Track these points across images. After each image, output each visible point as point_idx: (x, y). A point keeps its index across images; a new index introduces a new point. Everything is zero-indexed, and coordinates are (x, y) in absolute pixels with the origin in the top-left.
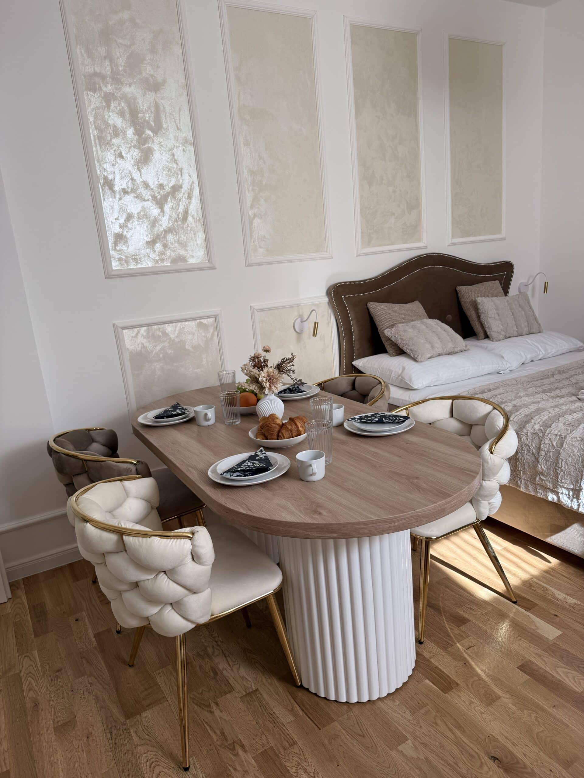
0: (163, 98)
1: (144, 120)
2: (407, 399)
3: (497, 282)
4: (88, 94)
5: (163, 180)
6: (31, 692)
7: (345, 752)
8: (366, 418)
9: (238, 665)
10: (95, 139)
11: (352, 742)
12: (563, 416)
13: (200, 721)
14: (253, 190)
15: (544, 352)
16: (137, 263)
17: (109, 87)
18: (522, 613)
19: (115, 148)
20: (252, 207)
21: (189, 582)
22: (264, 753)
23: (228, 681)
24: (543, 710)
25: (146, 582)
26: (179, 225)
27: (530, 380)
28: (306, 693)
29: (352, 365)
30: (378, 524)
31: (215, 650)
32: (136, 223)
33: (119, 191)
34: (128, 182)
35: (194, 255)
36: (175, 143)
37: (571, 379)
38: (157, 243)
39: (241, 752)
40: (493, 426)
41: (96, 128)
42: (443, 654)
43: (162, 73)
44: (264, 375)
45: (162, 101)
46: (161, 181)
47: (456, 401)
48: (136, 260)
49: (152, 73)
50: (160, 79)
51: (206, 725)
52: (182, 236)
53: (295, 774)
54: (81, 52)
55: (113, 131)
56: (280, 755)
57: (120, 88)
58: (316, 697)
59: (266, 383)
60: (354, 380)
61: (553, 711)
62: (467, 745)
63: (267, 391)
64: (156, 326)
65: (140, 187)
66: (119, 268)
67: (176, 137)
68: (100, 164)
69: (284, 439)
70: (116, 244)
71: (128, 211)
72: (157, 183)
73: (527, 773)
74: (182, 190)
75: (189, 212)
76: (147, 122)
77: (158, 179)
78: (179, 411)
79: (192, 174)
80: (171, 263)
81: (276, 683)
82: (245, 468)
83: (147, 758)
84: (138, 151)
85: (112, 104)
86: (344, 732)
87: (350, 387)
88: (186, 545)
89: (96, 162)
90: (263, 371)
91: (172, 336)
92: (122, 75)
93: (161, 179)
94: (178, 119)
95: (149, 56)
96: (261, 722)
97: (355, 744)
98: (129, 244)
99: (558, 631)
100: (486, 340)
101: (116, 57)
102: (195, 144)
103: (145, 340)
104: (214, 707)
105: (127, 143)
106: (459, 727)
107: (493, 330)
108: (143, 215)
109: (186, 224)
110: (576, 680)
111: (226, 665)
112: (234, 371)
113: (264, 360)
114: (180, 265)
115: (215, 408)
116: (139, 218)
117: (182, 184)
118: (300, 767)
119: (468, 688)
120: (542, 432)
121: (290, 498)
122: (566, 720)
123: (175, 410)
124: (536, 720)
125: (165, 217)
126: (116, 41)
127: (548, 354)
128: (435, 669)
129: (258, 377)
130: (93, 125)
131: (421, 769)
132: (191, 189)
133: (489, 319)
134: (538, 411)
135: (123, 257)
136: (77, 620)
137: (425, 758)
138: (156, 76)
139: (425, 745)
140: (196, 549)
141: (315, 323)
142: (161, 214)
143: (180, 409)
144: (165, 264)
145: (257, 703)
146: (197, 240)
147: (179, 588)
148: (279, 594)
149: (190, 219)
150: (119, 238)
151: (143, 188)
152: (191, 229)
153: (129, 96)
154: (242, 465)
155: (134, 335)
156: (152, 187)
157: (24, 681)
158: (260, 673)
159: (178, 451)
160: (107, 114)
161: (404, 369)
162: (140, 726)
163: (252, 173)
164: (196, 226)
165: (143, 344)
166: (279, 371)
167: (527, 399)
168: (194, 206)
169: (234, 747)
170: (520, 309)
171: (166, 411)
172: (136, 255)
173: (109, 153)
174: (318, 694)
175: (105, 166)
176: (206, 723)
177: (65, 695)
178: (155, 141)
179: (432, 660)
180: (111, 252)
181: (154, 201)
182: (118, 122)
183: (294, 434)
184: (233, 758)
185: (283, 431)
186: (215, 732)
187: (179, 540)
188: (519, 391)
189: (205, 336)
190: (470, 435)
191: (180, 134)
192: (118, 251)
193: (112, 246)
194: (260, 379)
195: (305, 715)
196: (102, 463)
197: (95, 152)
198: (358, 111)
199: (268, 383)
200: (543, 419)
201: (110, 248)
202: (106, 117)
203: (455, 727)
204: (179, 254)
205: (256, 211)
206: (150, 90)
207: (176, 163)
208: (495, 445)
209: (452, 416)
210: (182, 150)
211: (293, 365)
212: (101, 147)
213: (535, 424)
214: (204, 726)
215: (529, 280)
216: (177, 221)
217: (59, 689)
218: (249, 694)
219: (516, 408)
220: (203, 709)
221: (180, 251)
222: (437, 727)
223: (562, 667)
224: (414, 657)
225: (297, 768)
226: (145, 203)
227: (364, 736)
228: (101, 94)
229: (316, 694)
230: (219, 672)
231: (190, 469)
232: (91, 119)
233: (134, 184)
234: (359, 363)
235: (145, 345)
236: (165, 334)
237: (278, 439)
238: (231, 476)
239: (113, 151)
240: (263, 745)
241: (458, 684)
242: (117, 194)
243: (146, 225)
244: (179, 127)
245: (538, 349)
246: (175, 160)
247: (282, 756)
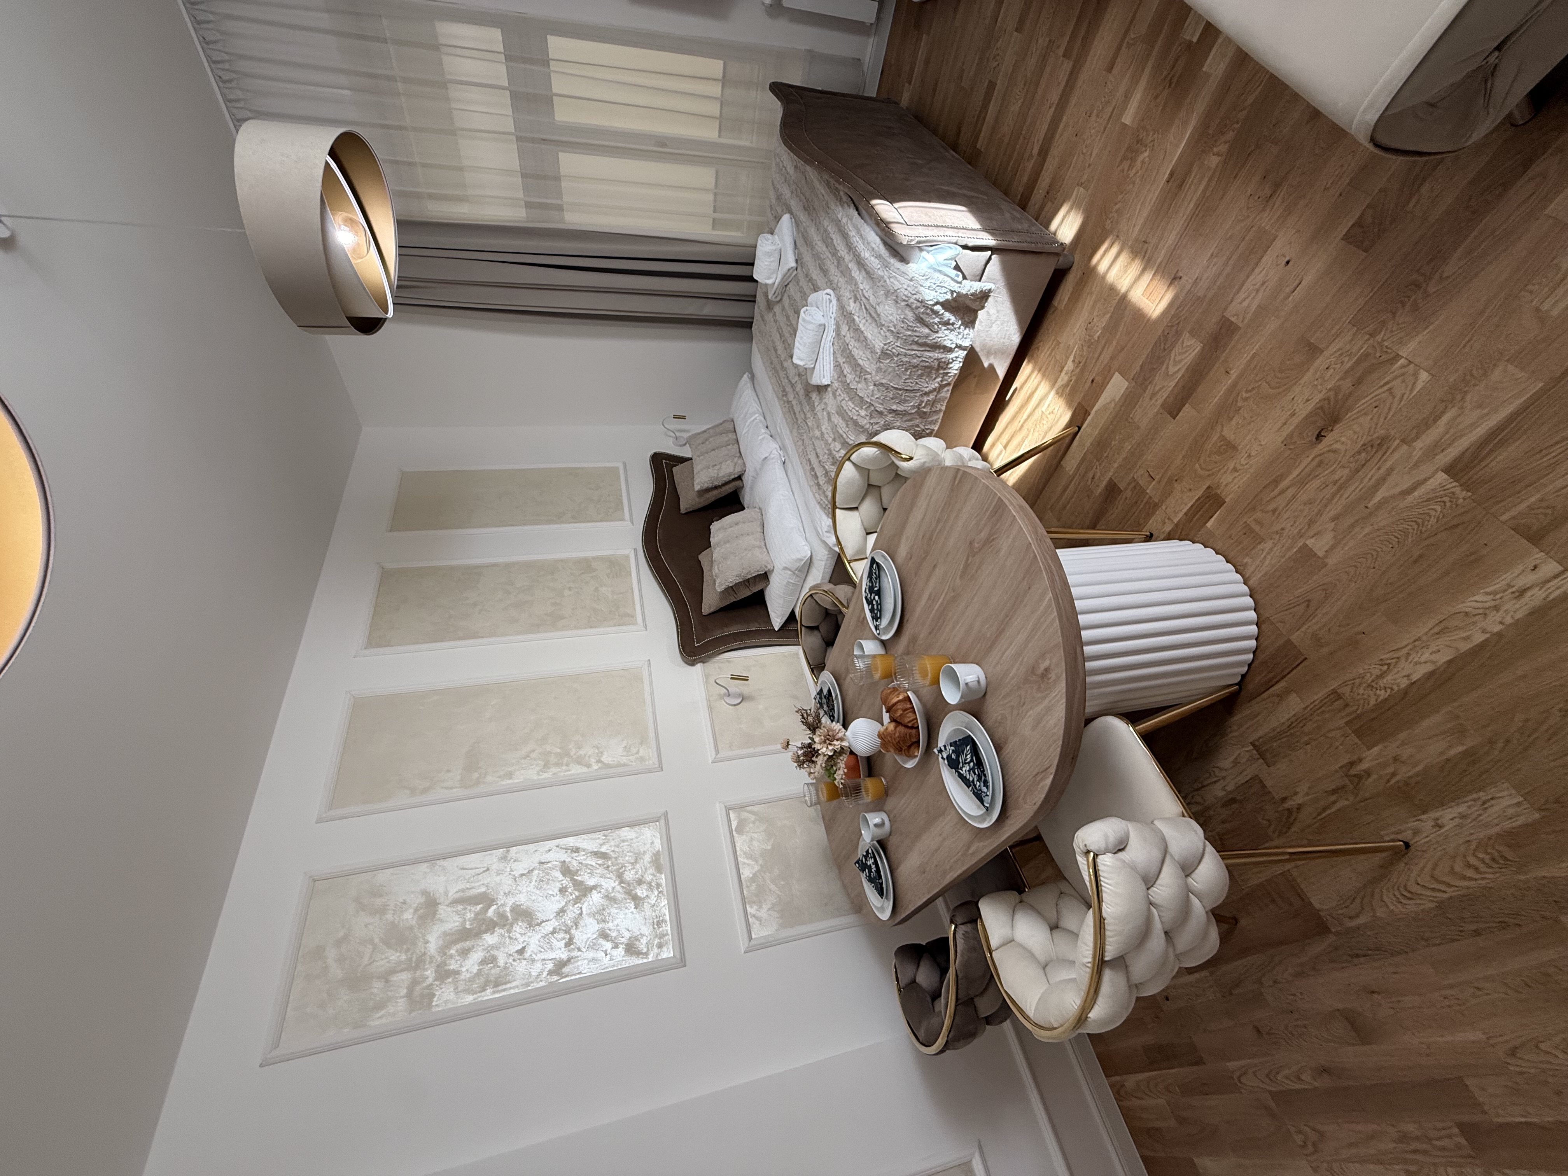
0: (446, 894)
1: (474, 919)
2: (823, 563)
3: (674, 469)
4: (436, 1005)
5: (555, 888)
6: (1303, 1077)
7: (1338, 624)
8: (876, 612)
9: (1214, 769)
10: (498, 992)
11: (1320, 615)
12: (848, 384)
13: (1317, 824)
14: (567, 765)
15: (757, 415)
16: (664, 921)
17: (428, 973)
18: (1093, 419)
19: (511, 961)
20: (588, 766)
21: (1156, 854)
22: (1359, 733)
23: (1243, 784)
24: (1235, 384)
25: (1164, 919)
26: (612, 863)
27: (796, 426)
28: (1248, 678)
29: (779, 630)
30: (1057, 591)
31: (1193, 801)
32: (610, 925)
33: (569, 951)
34: (556, 939)
35: (650, 841)
36: (507, 874)
37: (793, 381)
38: (636, 894)
39: (1364, 766)
40: (873, 460)
41: (483, 990)
42: (1164, 507)
43: (412, 896)
44: (824, 749)
45: (450, 895)
46: (556, 890)
47: (837, 504)
48: (659, 924)
49: (412, 911)
50: (421, 900)
51: (1324, 815)
52: (627, 858)
53: (1389, 691)
54: (379, 1018)
55: (487, 964)
56: (1358, 712)
57: (431, 957)
58: (1253, 665)
59: (835, 745)
60: (806, 627)
61: (1234, 374)
62: (1302, 471)
63: (845, 744)
64: (745, 892)
65: (563, 920)
66: (671, 947)
67: (499, 873)
68: (532, 982)
69: (917, 719)
70: (638, 953)
71: (595, 936)
72: (558, 898)
73: (1336, 395)
74: (567, 860)
75: (596, 850)
76: (477, 914)
77: (553, 895)
78: (870, 862)
79: (547, 848)
80: (661, 873)
81: (1237, 718)
82: (975, 774)
83: (1395, 903)
84: (516, 925)
85: (451, 967)
86: (1306, 626)
87: (816, 632)
88: (1108, 863)
89: (530, 988)
90: (818, 750)
91: (757, 868)
92: (412, 954)
93: (553, 891)
94: (474, 871)
95: (389, 916)
96: (1306, 738)
97: (1324, 612)
98: (638, 933)
99: (1115, 376)
100: (743, 478)
101: (388, 965)
102: (508, 846)
103: (764, 906)
104: (1288, 804)
105: (505, 943)
106: (1276, 482)
107: (732, 471)
108: (600, 915)
109: (611, 853)
110: (1184, 350)
111: (1219, 786)
112: (806, 785)
113: (801, 748)
114: (664, 860)
115: (866, 812)
116: (604, 921)
117: (559, 861)
118: (1373, 684)
119: (1213, 474)
120: (869, 407)
121: (1020, 712)
122: (1246, 358)
123: (870, 868)
124: (1250, 391)
125: (603, 883)
126: (367, 965)
127: (758, 410)
128: (1191, 515)
129: (827, 757)
130: (479, 994)
131: (1352, 526)
132: (566, 849)
133: (720, 475)
134: (842, 413)
135: (656, 942)
136: (1167, 999)
137: (1333, 521)
138: (416, 905)
139: (1311, 523)
140: (1110, 846)
141: (732, 678)
142: (598, 889)
143: (866, 860)
144: (663, 882)
145: (1275, 744)
146: (631, 837)
147: (1166, 869)
148: (1133, 717)
149: (603, 849)
150: (631, 949)
151: (564, 917)
152: (618, 846)
153: (441, 942)
154: (969, 780)
155: (757, 922)
156: (564, 904)
157: (1283, 1087)
158: (1224, 739)
159: (936, 866)
160: (463, 974)
161: (786, 568)
162: (1340, 912)
163: (546, 766)
164: (613, 840)
165: (769, 909)
166: (818, 728)
167: (825, 427)
168: (588, 843)
169: (1355, 776)
170: (707, 443)
171: (871, 880)
172: (653, 922)
173: (517, 968)
174: (1249, 662)
175: (534, 974)
176: (1319, 814)
177: (1299, 1023)
178: (502, 902)
179: (1175, 521)
180: (650, 960)
181: (581, 899)
182: (476, 956)
183: (909, 706)
184: (1374, 776)
185: (906, 720)
186: (1334, 803)
187: (1101, 873)
188: (814, 436)
189: (754, 823)
190: (879, 487)
191: (494, 867)
192: (648, 949)
193: (642, 958)
194: (831, 754)
195: (1286, 679)
196: (960, 976)
197: (517, 991)
198: (474, 636)
199: (835, 742)
200: (853, 406)
201: (645, 961)
202: (468, 975)
203: (1276, 487)
204: (650, 863)
205: (593, 760)
206: (435, 913)
207: (532, 870)
208: (901, 454)
209: (856, 508)
210: (516, 863)
211: (810, 710)
212: (509, 982)
213: (858, 415)
214: (1325, 817)
215: (670, 436)
216: (608, 867)
217: (1291, 1033)
218: (1262, 755)
219: (838, 437)
220: (1294, 820)
221: (646, 862)
222: (1280, 508)
223: (1167, 368)
224: (1175, 543)
225: (1377, 689)
226: (584, 913)
227: (1309, 601)
228: (437, 986)
229: (1250, 665)
230: (1230, 796)
231: (970, 851)
232: (469, 999)
233: (560, 930)
234: (777, 622)
235: (769, 906)
236: (754, 879)
237: (918, 727)
238: (987, 795)
239: (515, 963)
240: (1346, 736)
241: (1209, 487)
242: (572, 954)
243: (614, 911)
244: (484, 869)
245: (754, 420)
246: (528, 872)
247: (1360, 709)
